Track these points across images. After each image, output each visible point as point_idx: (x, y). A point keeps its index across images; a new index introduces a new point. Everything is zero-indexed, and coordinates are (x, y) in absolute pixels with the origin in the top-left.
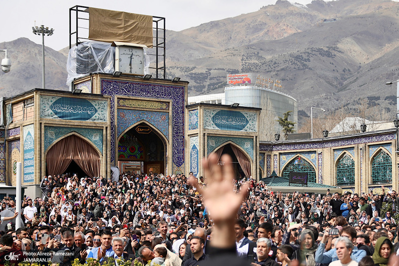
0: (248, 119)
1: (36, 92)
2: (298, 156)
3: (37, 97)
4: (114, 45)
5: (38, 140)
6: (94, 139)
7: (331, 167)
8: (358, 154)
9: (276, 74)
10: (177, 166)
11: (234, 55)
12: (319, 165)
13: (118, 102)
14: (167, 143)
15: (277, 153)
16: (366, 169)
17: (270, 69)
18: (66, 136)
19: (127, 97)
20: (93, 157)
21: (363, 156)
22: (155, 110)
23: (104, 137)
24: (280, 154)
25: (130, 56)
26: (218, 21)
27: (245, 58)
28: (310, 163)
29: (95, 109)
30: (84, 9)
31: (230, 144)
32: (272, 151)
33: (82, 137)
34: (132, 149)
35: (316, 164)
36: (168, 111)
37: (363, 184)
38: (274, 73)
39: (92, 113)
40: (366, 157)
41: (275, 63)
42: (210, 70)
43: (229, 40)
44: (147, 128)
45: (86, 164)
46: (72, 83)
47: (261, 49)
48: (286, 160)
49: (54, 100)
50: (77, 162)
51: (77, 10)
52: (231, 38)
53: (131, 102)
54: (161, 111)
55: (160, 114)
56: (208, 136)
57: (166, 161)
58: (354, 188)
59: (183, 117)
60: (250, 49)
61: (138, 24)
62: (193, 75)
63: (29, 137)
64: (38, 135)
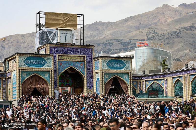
0: (126, 63)
1: (17, 55)
2: (155, 82)
3: (17, 57)
4: (57, 29)
5: (18, 78)
6: (45, 76)
7: (171, 87)
8: (184, 80)
9: (164, 41)
10: (89, 89)
11: (142, 32)
12: (165, 86)
13: (58, 58)
14: (84, 77)
15: (144, 80)
16: (188, 87)
17: (161, 38)
18: (32, 75)
19: (63, 55)
20: (45, 85)
21: (187, 81)
22: (77, 61)
23: (51, 75)
24: (146, 81)
25: (65, 34)
26: (134, 16)
27: (148, 33)
28: (161, 85)
29: (46, 61)
30: (43, 13)
31: (116, 77)
32: (141, 79)
33: (39, 75)
34: (68, 81)
35: (164, 85)
36: (84, 61)
37: (188, 95)
38: (163, 40)
39: (44, 64)
40: (188, 81)
41: (163, 35)
42: (131, 40)
43: (140, 25)
44: (73, 70)
45: (42, 89)
46: (37, 49)
47: (156, 29)
48: (149, 84)
49: (26, 58)
50: (37, 88)
51: (40, 14)
52: (141, 24)
53: (65, 57)
54: (80, 61)
55: (80, 63)
56: (104, 73)
57: (84, 87)
58: (183, 97)
59: (92, 64)
60: (150, 29)
61: (70, 18)
62: (122, 43)
63: (14, 76)
64: (18, 76)
